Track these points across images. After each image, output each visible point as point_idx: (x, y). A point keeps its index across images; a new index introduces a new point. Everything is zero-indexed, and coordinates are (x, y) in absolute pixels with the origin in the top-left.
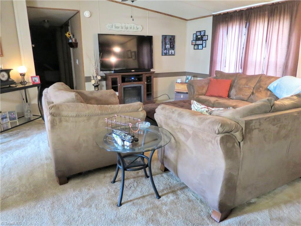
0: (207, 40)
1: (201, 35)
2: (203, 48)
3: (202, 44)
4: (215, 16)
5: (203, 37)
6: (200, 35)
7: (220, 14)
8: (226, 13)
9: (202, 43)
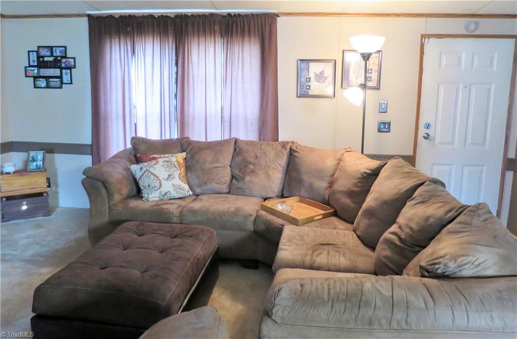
0: (75, 67)
1: (55, 54)
2: (63, 85)
3: (61, 77)
4: (98, 17)
5: (60, 61)
6: (52, 55)
7: (111, 17)
8: (127, 15)
9: (59, 75)
